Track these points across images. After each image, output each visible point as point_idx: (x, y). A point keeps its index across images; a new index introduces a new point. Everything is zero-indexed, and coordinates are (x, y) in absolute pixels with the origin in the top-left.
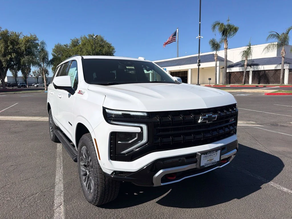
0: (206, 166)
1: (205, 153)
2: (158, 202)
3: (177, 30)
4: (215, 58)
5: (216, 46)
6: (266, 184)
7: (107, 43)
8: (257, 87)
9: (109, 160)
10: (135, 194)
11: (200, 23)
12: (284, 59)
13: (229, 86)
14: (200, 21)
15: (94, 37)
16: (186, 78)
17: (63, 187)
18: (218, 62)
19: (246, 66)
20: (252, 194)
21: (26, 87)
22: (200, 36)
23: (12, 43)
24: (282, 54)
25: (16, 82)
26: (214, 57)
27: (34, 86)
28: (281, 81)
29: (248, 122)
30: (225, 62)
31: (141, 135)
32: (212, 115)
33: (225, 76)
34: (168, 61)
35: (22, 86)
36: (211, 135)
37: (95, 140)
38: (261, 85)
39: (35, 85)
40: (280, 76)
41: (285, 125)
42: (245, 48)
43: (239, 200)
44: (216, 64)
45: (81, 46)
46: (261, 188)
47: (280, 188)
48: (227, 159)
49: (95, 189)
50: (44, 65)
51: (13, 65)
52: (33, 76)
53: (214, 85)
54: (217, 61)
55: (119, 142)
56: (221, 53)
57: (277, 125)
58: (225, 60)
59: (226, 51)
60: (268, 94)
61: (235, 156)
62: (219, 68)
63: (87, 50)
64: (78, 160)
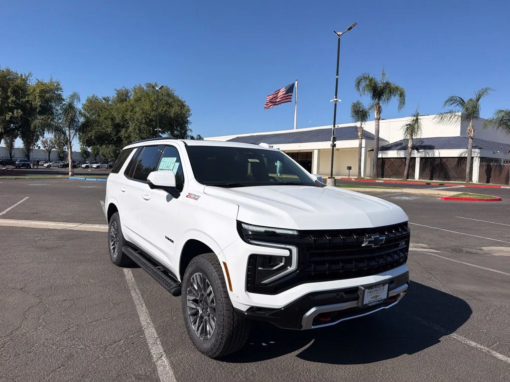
0: (370, 305)
1: (369, 287)
2: (299, 356)
3: (296, 82)
4: (359, 134)
5: (361, 114)
6: (447, 337)
7: (179, 101)
8: (428, 186)
9: (245, 291)
10: (264, 344)
11: (337, 77)
12: (472, 140)
13: (381, 181)
14: (337, 75)
15: (157, 89)
16: (310, 165)
17: (156, 333)
18: (364, 141)
19: (410, 149)
20: (428, 348)
21: (30, 168)
22: (336, 98)
23: (15, 92)
24: (469, 133)
25: (11, 157)
26: (357, 131)
27: (43, 165)
28: (467, 177)
29: (416, 245)
30: (375, 141)
31: (288, 260)
32: (378, 236)
33: (375, 165)
34: (280, 134)
35: (23, 165)
36: (376, 264)
37: (225, 264)
38: (434, 181)
39: (46, 165)
40: (466, 168)
41: (473, 251)
42: (408, 120)
43: (411, 356)
44: (361, 144)
45: (132, 102)
46: (440, 341)
47: (466, 342)
48: (395, 298)
49: (219, 333)
50: (70, 133)
51: (12, 129)
52: (42, 148)
53: (356, 177)
54: (362, 139)
55: (259, 268)
56: (369, 126)
57: (461, 251)
58: (376, 137)
59: (378, 124)
60: (446, 199)
61: (405, 293)
62: (366, 150)
63: (143, 109)
64: (183, 292)
